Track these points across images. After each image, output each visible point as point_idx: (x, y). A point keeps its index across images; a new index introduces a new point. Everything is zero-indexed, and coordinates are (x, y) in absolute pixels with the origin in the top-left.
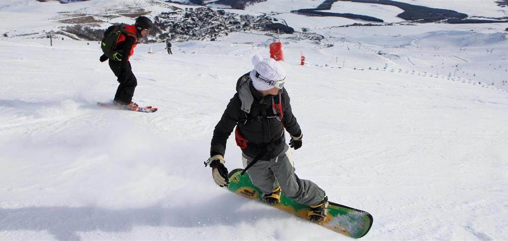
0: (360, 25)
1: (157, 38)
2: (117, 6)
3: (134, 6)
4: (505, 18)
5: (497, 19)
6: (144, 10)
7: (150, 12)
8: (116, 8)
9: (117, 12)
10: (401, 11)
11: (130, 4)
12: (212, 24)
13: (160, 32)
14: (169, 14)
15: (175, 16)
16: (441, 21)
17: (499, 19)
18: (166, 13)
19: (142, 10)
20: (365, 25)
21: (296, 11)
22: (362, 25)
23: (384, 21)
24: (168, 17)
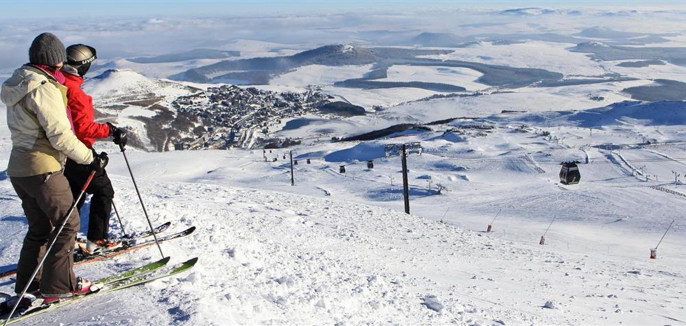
0: (441, 96)
1: (191, 134)
2: (116, 91)
3: (140, 89)
4: (607, 75)
5: (598, 77)
6: (154, 94)
7: (164, 97)
8: (116, 94)
9: (120, 100)
10: (480, 74)
11: (133, 87)
12: (253, 109)
13: (193, 126)
14: (189, 97)
15: (199, 100)
16: (534, 84)
17: (600, 76)
18: (185, 97)
19: (151, 94)
20: (448, 96)
21: (341, 82)
22: (444, 97)
23: (467, 89)
24: (191, 103)
